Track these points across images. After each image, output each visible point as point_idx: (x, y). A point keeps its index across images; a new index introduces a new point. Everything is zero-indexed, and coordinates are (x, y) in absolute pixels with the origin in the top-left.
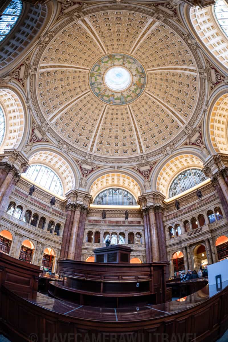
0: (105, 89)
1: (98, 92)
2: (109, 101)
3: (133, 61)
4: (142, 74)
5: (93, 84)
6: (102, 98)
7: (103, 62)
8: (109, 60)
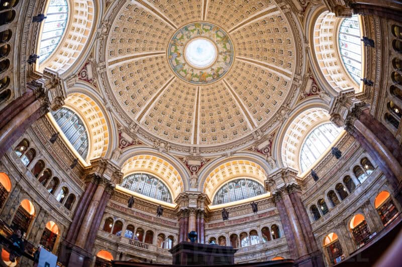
0: (184, 43)
1: (178, 38)
2: (171, 54)
3: (228, 62)
4: (217, 76)
5: (186, 29)
6: (172, 45)
7: (217, 32)
8: (221, 38)
